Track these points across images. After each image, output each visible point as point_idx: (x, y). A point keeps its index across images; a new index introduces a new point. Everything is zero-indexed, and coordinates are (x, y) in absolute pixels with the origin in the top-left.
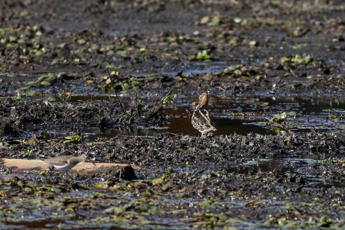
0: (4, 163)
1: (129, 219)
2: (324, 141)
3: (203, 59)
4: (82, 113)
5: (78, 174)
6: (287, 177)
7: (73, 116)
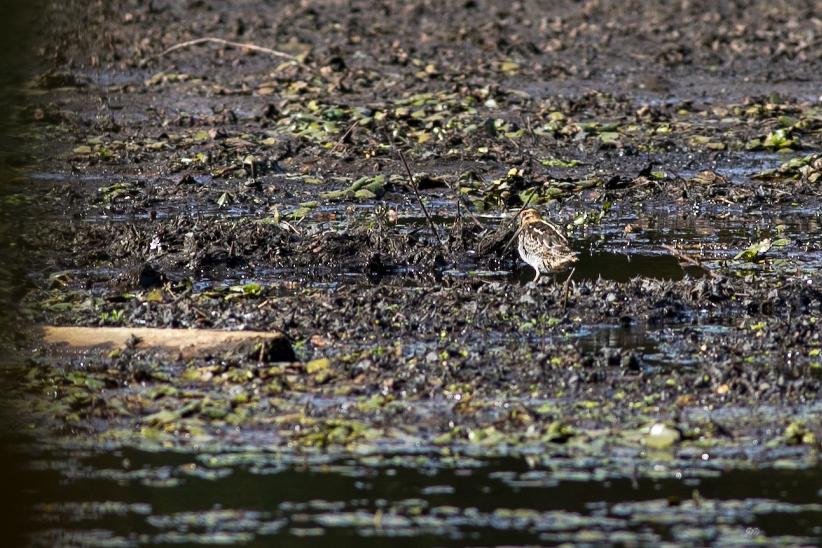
0: (44, 336)
1: (171, 432)
2: (776, 291)
3: (776, 148)
4: (333, 244)
5: (181, 355)
6: (602, 355)
7: (315, 251)
